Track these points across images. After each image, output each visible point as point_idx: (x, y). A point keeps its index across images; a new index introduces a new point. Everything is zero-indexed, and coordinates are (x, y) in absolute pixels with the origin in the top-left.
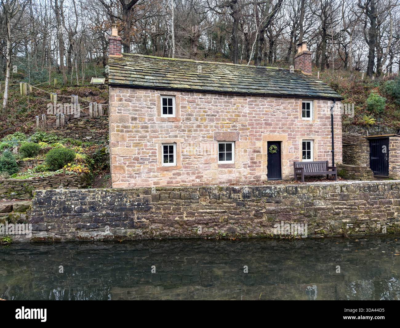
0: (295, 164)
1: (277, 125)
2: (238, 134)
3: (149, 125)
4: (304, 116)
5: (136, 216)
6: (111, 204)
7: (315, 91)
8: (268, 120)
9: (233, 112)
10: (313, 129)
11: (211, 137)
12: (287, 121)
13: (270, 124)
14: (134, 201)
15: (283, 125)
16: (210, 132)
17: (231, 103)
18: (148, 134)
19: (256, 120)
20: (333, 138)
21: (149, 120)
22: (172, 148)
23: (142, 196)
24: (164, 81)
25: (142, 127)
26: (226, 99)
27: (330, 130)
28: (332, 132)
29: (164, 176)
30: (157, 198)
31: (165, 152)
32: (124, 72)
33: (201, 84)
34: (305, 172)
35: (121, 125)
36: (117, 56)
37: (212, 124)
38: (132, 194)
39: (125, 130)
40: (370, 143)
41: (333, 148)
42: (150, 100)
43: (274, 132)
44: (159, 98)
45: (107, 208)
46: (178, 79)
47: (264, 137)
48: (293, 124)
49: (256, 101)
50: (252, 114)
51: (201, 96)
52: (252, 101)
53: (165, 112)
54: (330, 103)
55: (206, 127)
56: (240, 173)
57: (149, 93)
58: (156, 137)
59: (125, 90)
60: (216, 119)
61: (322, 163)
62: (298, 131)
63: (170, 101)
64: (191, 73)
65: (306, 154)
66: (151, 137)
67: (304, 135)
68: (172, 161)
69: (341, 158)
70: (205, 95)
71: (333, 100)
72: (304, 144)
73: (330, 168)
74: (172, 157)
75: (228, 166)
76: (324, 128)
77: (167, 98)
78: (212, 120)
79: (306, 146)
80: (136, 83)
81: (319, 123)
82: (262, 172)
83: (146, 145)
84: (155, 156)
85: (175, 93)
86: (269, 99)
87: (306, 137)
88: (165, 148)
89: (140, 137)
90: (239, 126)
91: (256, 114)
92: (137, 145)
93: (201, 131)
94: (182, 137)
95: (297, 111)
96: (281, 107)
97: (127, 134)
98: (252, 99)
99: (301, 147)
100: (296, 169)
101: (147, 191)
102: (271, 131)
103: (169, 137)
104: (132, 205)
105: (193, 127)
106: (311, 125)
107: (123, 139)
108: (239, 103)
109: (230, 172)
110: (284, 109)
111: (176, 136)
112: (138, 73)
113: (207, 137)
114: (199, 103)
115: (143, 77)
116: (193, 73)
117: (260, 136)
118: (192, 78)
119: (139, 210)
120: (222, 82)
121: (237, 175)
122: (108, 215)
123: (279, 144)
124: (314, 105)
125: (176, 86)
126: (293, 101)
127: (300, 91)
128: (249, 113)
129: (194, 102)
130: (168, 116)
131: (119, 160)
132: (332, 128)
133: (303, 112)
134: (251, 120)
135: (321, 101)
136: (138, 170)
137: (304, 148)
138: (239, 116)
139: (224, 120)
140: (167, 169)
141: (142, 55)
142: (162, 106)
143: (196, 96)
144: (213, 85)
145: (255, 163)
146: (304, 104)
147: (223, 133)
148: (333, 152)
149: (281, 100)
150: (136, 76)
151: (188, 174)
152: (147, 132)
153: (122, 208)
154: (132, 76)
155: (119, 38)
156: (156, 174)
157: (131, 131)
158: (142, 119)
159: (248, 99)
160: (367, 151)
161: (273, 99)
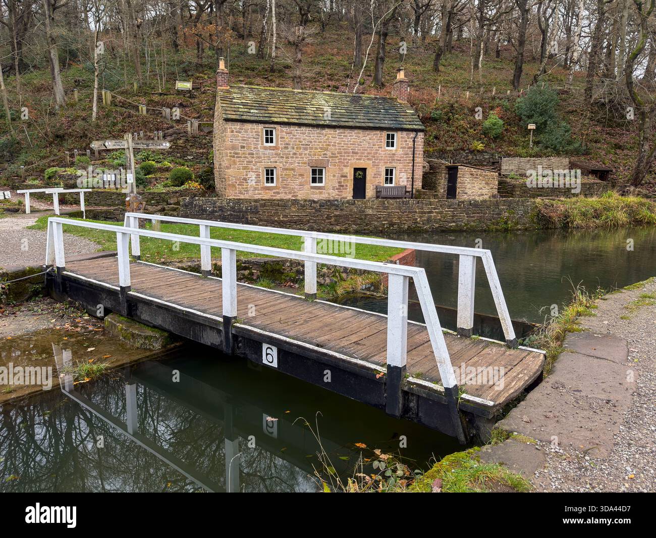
0: (377, 188)
1: (363, 153)
2: (328, 160)
3: (254, 152)
4: (388, 146)
5: (249, 216)
6: (233, 208)
7: (401, 123)
8: (355, 149)
9: (324, 142)
10: (396, 158)
11: (305, 163)
12: (372, 150)
13: (357, 153)
14: (248, 207)
15: (369, 153)
16: (305, 159)
17: (323, 134)
18: (253, 160)
19: (344, 149)
20: (413, 166)
21: (255, 148)
22: (272, 171)
23: (253, 204)
24: (266, 115)
25: (249, 154)
26: (319, 131)
27: (412, 158)
28: (413, 160)
29: (266, 193)
30: (264, 205)
31: (267, 174)
32: (233, 106)
33: (297, 117)
34: (384, 194)
35: (233, 152)
36: (225, 88)
37: (306, 152)
38: (246, 202)
39: (236, 156)
40: (449, 171)
41: (413, 175)
42: (255, 132)
43: (360, 159)
44: (262, 130)
45: (231, 211)
46: (278, 112)
47: (352, 164)
48: (377, 153)
49: (344, 133)
50: (341, 144)
51: (297, 128)
52: (342, 133)
53: (267, 141)
54: (412, 135)
55: (301, 154)
56: (329, 194)
57: (255, 126)
58: (260, 162)
59: (236, 123)
60: (310, 147)
61: (402, 187)
62: (381, 160)
63: (271, 132)
64: (289, 105)
65: (389, 180)
66: (256, 162)
67: (387, 163)
68: (272, 182)
69: (421, 184)
70: (300, 128)
71: (416, 131)
72: (387, 170)
73: (409, 192)
74: (272, 179)
75: (319, 188)
76: (406, 157)
77: (269, 129)
78: (306, 149)
79: (389, 172)
80: (244, 117)
81: (401, 152)
82: (348, 194)
83: (252, 169)
84: (260, 178)
85: (275, 126)
86: (356, 131)
87: (389, 165)
88: (267, 171)
89: (247, 162)
90: (329, 154)
91: (344, 144)
92: (245, 168)
93: (297, 158)
94: (280, 162)
95: (381, 142)
96: (368, 138)
97: (238, 160)
98: (341, 130)
99: (384, 173)
100: (377, 192)
101: (256, 201)
102: (357, 159)
103: (271, 162)
104: (247, 209)
105: (290, 154)
106: (394, 154)
107: (235, 163)
108: (330, 134)
109: (321, 193)
110: (370, 139)
111: (276, 162)
112: (244, 107)
113: (302, 163)
114: (295, 134)
115: (249, 111)
116: (291, 105)
117: (348, 163)
118: (290, 110)
119: (252, 213)
120: (316, 115)
121: (327, 195)
122: (231, 215)
123: (364, 170)
124: (398, 136)
125: (276, 120)
126: (378, 132)
127: (387, 123)
128: (338, 143)
129: (291, 133)
130: (269, 144)
131: (232, 180)
132: (414, 157)
133: (388, 142)
134: (340, 149)
135: (405, 133)
136: (246, 188)
137: (387, 174)
138: (329, 145)
139: (316, 149)
140: (269, 188)
141: (246, 86)
142: (265, 136)
143: (292, 128)
144: (308, 117)
145: (343, 186)
146: (388, 135)
147: (316, 160)
148: (413, 178)
149: (367, 132)
150: (243, 110)
151: (285, 193)
152: (253, 157)
153: (240, 211)
154: (240, 110)
155: (226, 71)
156: (260, 192)
157: (240, 157)
158: (249, 148)
159: (338, 131)
160: (445, 178)
161: (360, 131)
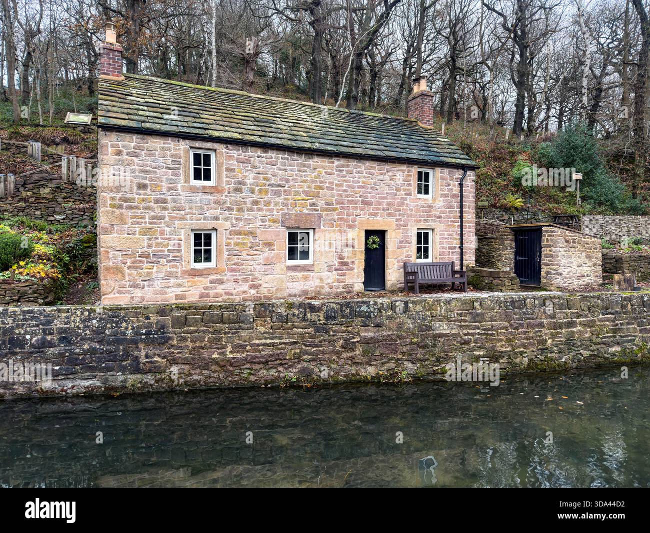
0: (405, 266)
1: (380, 204)
2: (320, 217)
3: (169, 198)
4: (419, 192)
5: (143, 353)
6: (99, 332)
7: (438, 154)
8: (366, 197)
9: (313, 182)
10: (433, 213)
11: (276, 221)
12: (394, 199)
13: (369, 203)
14: (139, 328)
15: (389, 204)
16: (275, 213)
17: (309, 166)
18: (166, 213)
19: (347, 196)
20: (461, 226)
21: (169, 189)
22: (208, 237)
23: (153, 319)
24: (196, 125)
25: (157, 201)
26: (301, 160)
27: (458, 214)
28: (461, 217)
29: (194, 284)
30: (183, 322)
31: (197, 243)
32: (126, 106)
33: (260, 133)
34: (421, 279)
35: (118, 196)
36: (114, 78)
37: (277, 199)
38: (136, 315)
39: (125, 204)
40: (515, 236)
41: (462, 243)
42: (172, 156)
43: (375, 215)
44: (187, 152)
45: (92, 340)
46: (221, 123)
47: (361, 223)
48: (403, 204)
49: (348, 166)
50: (341, 185)
51: (259, 152)
52: (343, 166)
53: (197, 176)
54: (458, 174)
55: (268, 203)
56: (321, 279)
57: (171, 143)
58: (180, 219)
59: (127, 136)
60: (285, 191)
61: (445, 265)
62: (411, 215)
63: (207, 159)
64: (243, 114)
65: (423, 251)
66: (172, 219)
67: (420, 221)
68: (208, 259)
69: (473, 258)
70: (266, 152)
71: (464, 168)
72: (419, 235)
73: (457, 272)
74: (208, 252)
75: (303, 269)
76: (450, 212)
77: (202, 152)
78: (278, 194)
79: (423, 238)
80: (147, 125)
81: (442, 203)
82: (356, 279)
83: (162, 232)
84: (179, 251)
85: (216, 146)
86: (368, 164)
87: (423, 225)
88: (197, 237)
89: (153, 218)
90: (321, 204)
91: (349, 187)
92: (146, 231)
93: (259, 210)
94: (227, 219)
95: (409, 185)
96: (387, 177)
97: (130, 213)
98: (342, 162)
99: (414, 239)
100: (407, 274)
101: (162, 311)
102: (371, 214)
103: (205, 218)
104: (137, 333)
105: (245, 203)
106: (430, 207)
107: (122, 219)
108: (322, 167)
109: (306, 278)
110: (391, 179)
111: (217, 218)
112: (150, 109)
113: (270, 221)
114: (257, 164)
115: (160, 115)
116: (246, 114)
117: (354, 220)
118: (245, 122)
119: (149, 342)
120: (295, 133)
121: (317, 283)
122: (93, 351)
123: (382, 234)
124: (436, 176)
125: (216, 134)
126: (404, 167)
127: (415, 154)
128: (337, 185)
129: (248, 162)
130: (202, 183)
131: (115, 257)
132: (461, 212)
133: (419, 187)
134: (341, 195)
135: (446, 171)
136: (148, 274)
137: (419, 242)
138: (321, 188)
139: (297, 193)
140: (199, 273)
141: (159, 80)
142: (192, 167)
143: (252, 153)
144: (280, 135)
145: (346, 264)
146: (420, 173)
147: (296, 215)
148: (461, 248)
149: (387, 167)
150: (147, 113)
151: (236, 281)
152: (165, 209)
153: (119, 340)
154: (141, 113)
155: (118, 46)
156: (179, 281)
157: (136, 208)
158: (156, 188)
159: (337, 162)
160: (512, 248)
161: (375, 164)
